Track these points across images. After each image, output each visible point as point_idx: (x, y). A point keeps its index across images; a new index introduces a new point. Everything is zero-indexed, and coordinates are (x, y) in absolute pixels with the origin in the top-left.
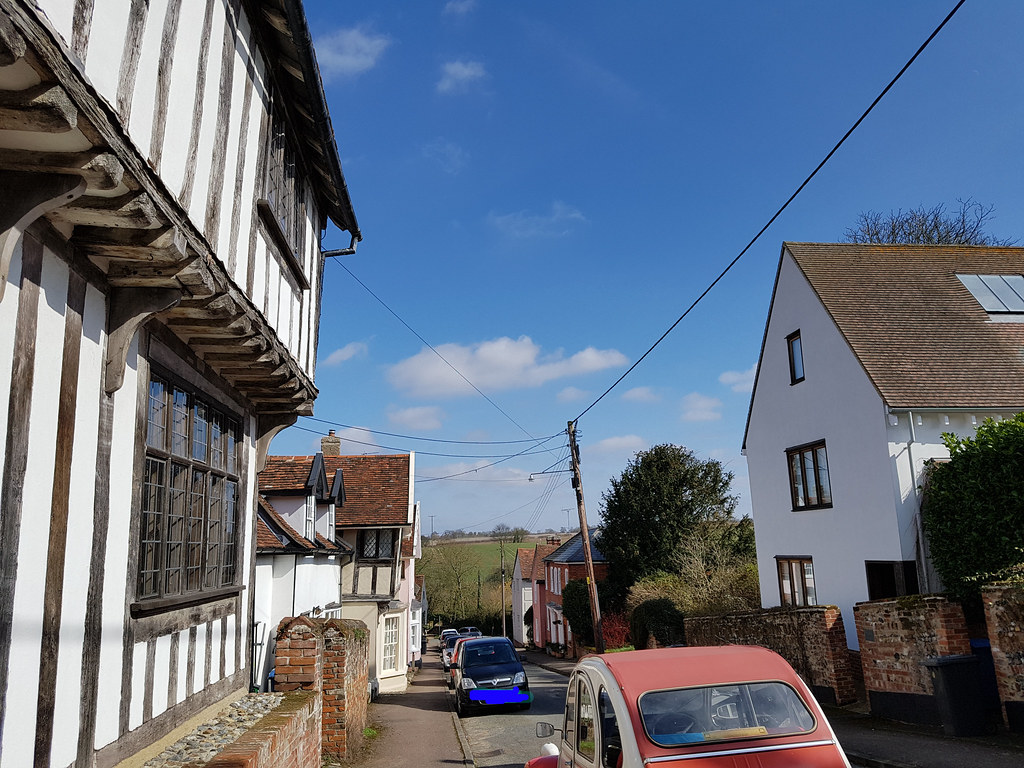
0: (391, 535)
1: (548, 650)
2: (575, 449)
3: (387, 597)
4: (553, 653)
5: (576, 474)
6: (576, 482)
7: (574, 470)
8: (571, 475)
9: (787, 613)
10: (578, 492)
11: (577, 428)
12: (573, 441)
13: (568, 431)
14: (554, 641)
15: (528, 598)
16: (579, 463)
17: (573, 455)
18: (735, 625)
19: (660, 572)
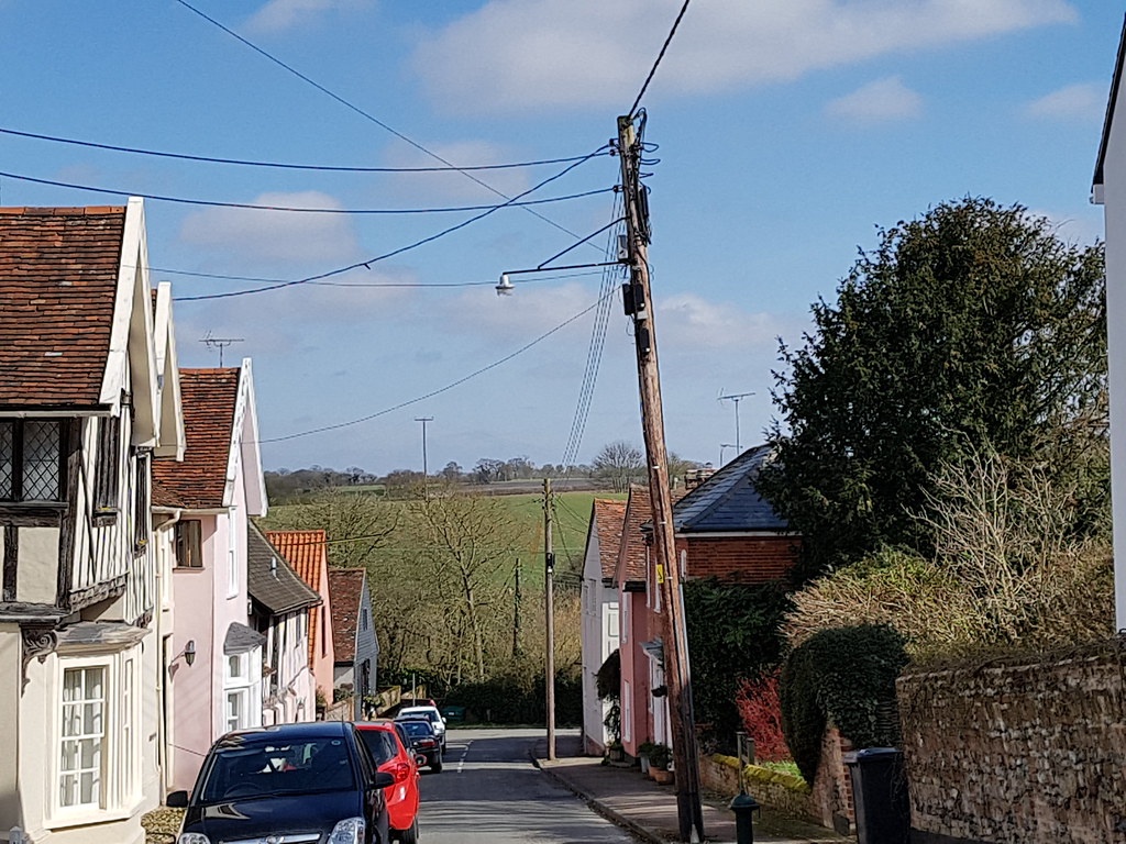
0: (55, 437)
1: (645, 763)
2: (637, 199)
3: (47, 610)
4: (653, 771)
5: (635, 274)
6: (634, 298)
7: (631, 261)
8: (623, 277)
9: (1113, 660)
10: (639, 324)
11: (646, 139)
12: (631, 176)
13: (616, 146)
14: (658, 740)
15: (611, 628)
16: (646, 240)
17: (629, 218)
18: (1000, 693)
19: (888, 553)
